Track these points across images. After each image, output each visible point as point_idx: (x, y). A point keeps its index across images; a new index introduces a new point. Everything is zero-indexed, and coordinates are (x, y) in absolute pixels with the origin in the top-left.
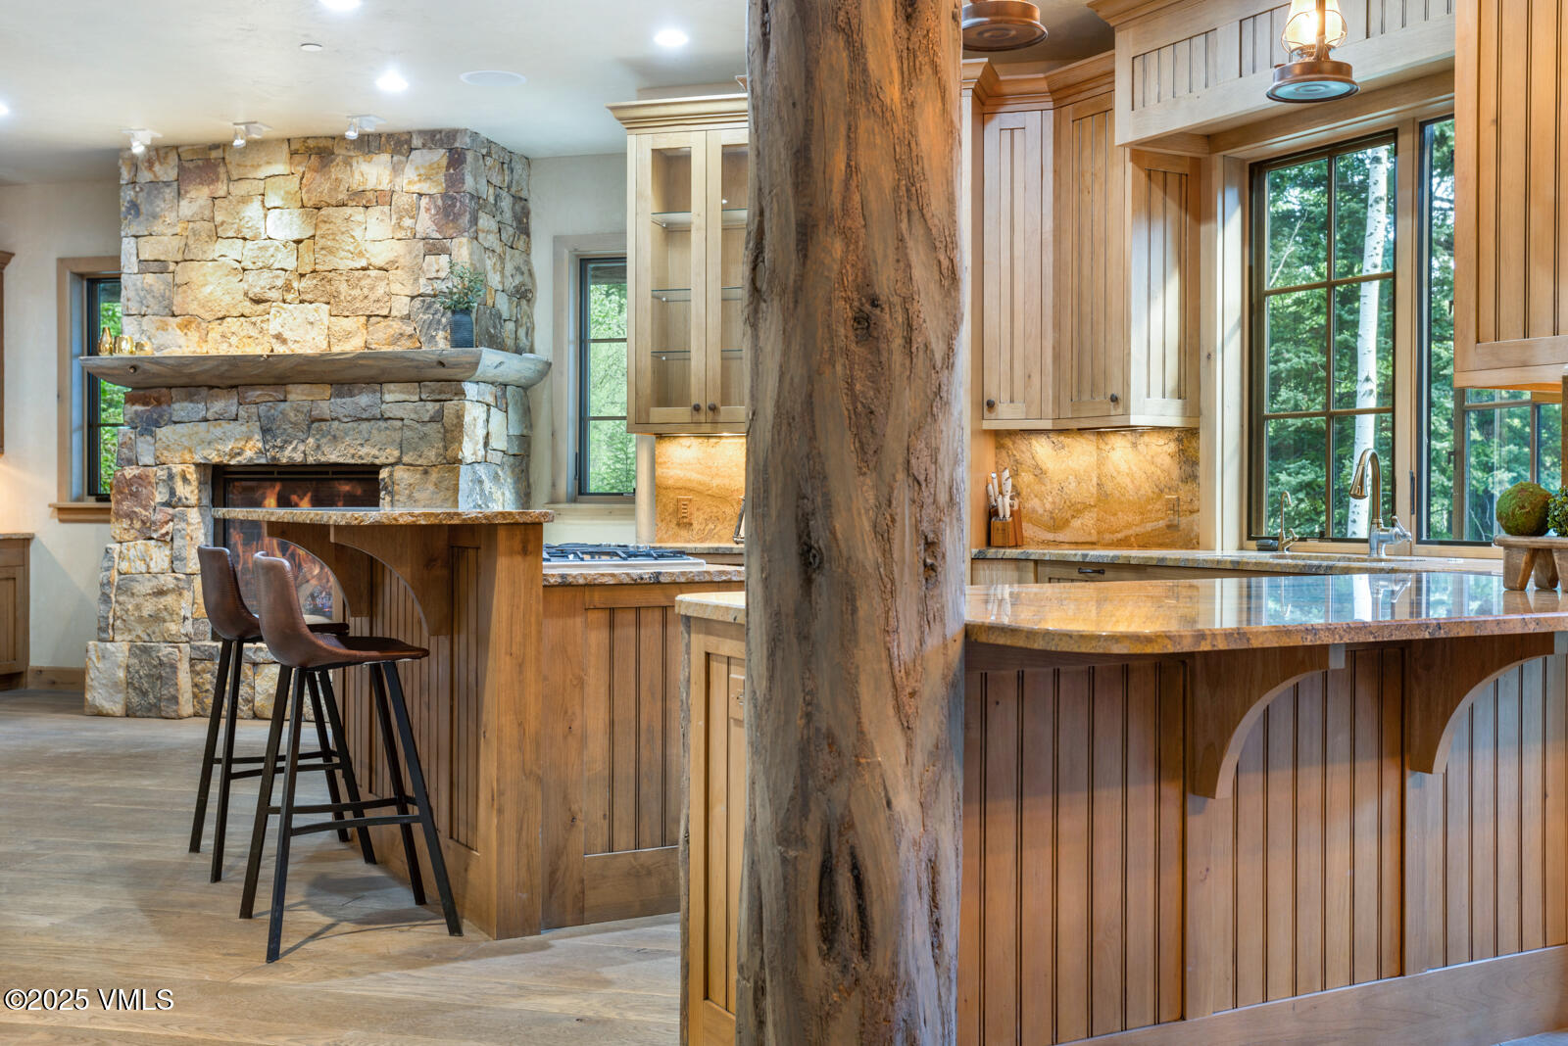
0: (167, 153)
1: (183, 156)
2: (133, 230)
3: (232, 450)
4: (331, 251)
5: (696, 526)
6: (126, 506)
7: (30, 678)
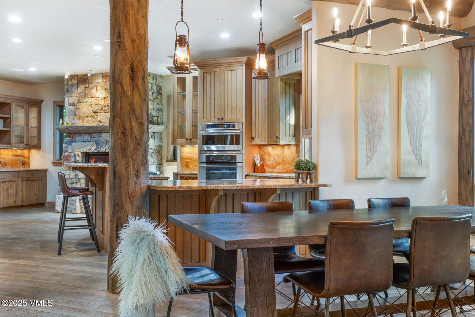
0: (75, 77)
1: (78, 78)
2: (68, 95)
3: (89, 149)
5: (190, 168)
6: (65, 162)
7: (47, 204)
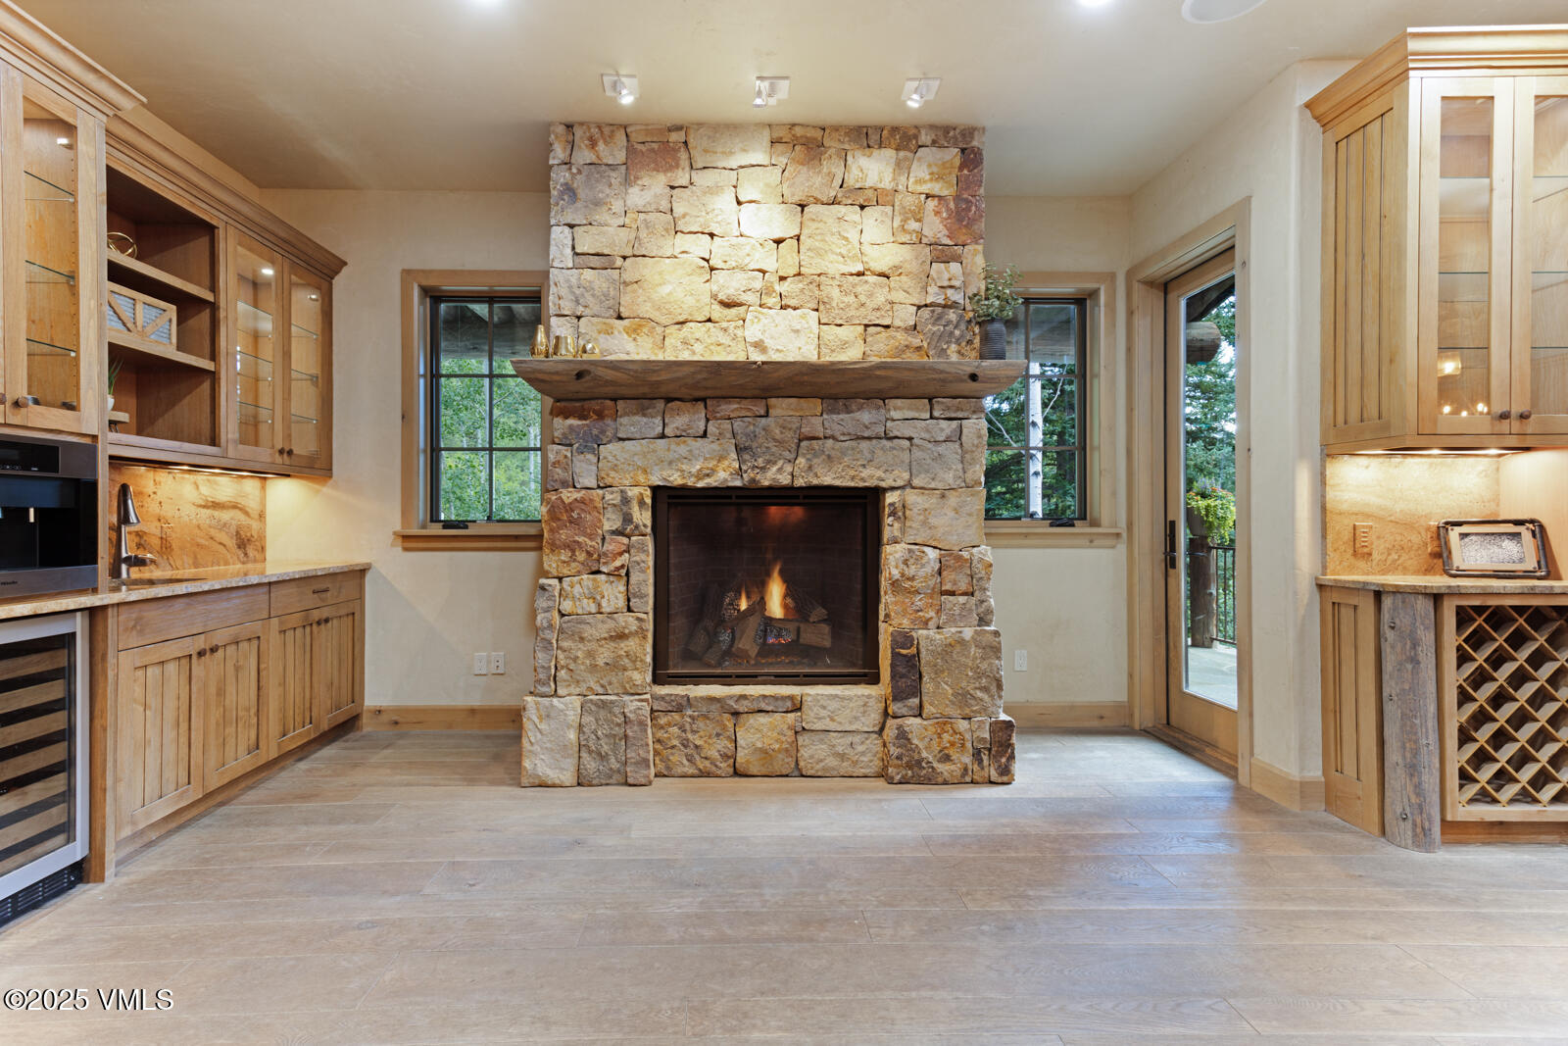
0: (613, 131)
1: (633, 137)
2: (569, 217)
3: (700, 470)
4: (817, 252)
5: (1376, 556)
6: (564, 535)
7: (365, 719)
